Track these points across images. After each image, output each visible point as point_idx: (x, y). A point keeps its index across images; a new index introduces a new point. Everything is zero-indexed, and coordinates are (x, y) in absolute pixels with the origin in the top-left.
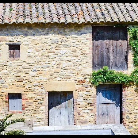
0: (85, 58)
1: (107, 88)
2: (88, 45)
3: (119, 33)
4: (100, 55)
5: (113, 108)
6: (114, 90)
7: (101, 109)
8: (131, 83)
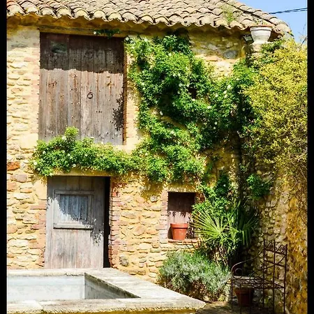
0: (20, 107)
1: (72, 190)
2: (28, 75)
3: (104, 55)
4: (56, 107)
5: (86, 241)
6: (90, 197)
7: (57, 242)
8: (132, 176)
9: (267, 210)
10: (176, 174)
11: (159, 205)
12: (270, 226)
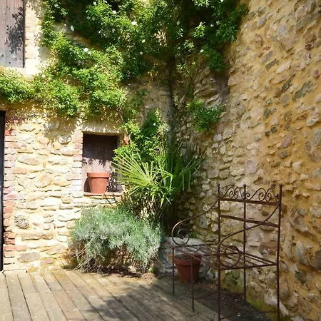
8: (33, 109)
9: (216, 145)
10: (92, 107)
11: (70, 148)
12: (222, 166)
